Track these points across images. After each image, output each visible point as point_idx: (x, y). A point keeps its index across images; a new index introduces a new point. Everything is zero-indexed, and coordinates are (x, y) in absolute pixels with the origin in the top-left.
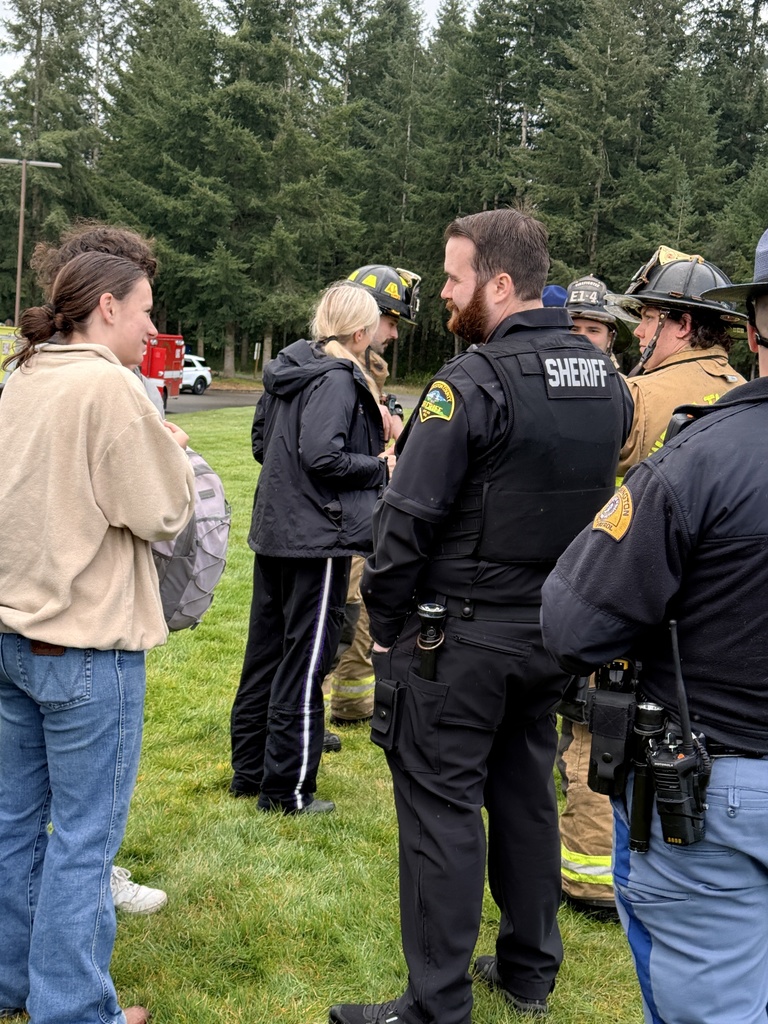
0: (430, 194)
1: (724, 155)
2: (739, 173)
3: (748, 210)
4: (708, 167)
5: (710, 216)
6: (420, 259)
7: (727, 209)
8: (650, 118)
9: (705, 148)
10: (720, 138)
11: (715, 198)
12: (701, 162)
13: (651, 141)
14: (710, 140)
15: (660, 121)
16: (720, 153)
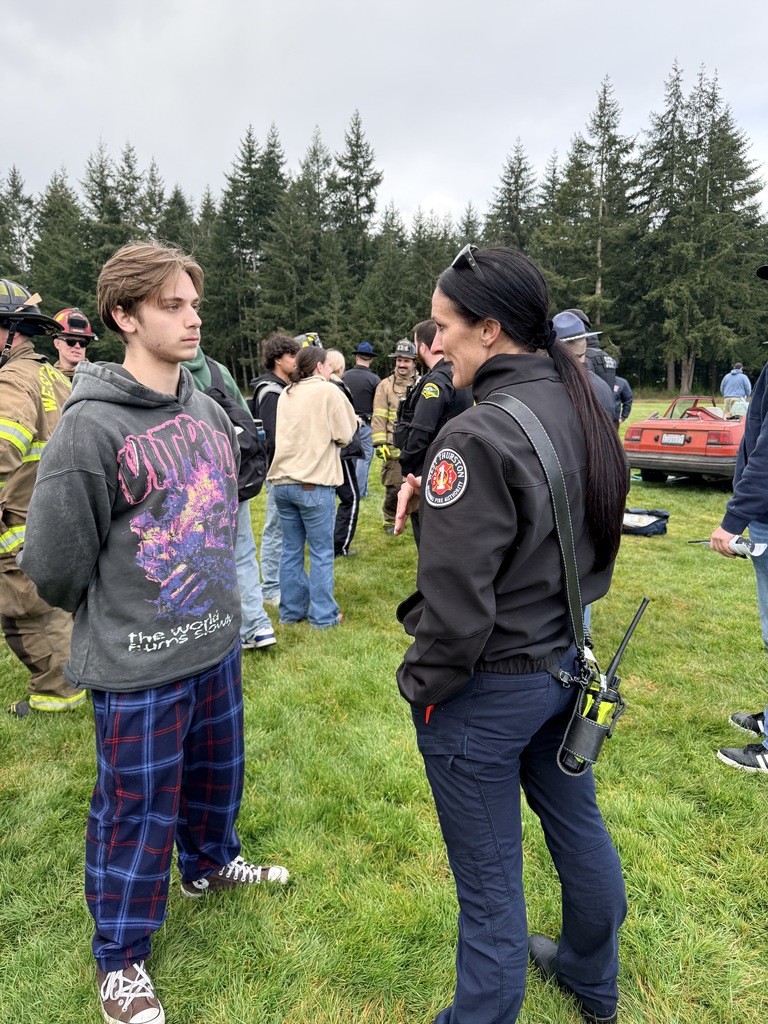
0: (211, 297)
1: (352, 272)
2: (359, 281)
3: (366, 298)
4: (345, 278)
5: (350, 302)
6: (210, 330)
7: (356, 298)
8: (315, 256)
9: (342, 269)
10: (349, 264)
11: (350, 293)
12: (342, 276)
13: (317, 266)
14: (344, 265)
15: (320, 256)
16: (350, 271)
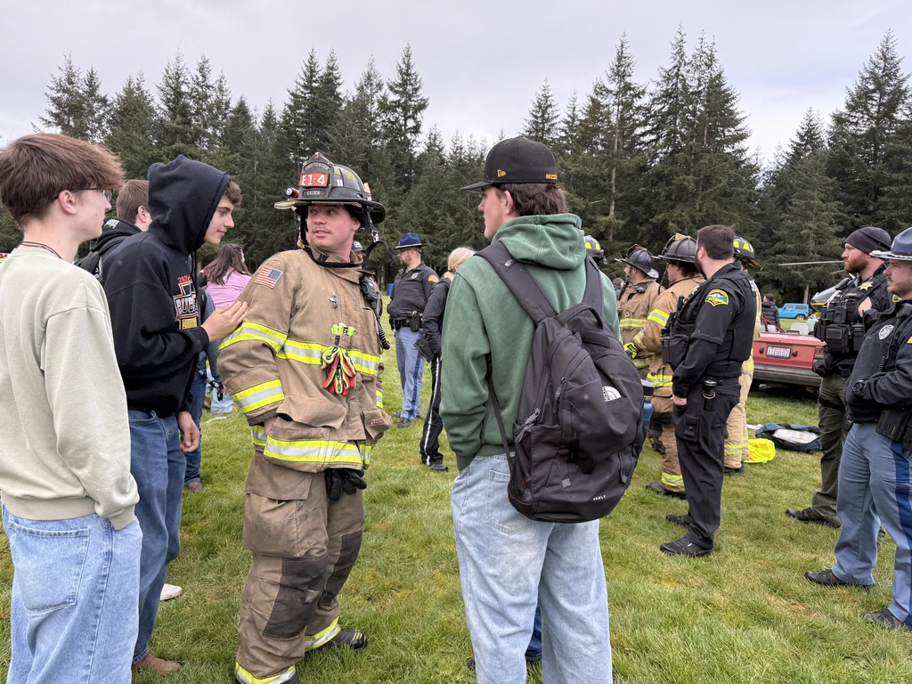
0: (269, 196)
1: (398, 183)
2: (405, 191)
3: (411, 206)
4: (393, 187)
5: (396, 208)
6: (266, 225)
7: (402, 205)
8: (367, 166)
9: (391, 180)
10: (397, 175)
11: (397, 201)
12: (390, 185)
13: (367, 175)
14: (392, 176)
15: (371, 167)
16: (396, 181)
